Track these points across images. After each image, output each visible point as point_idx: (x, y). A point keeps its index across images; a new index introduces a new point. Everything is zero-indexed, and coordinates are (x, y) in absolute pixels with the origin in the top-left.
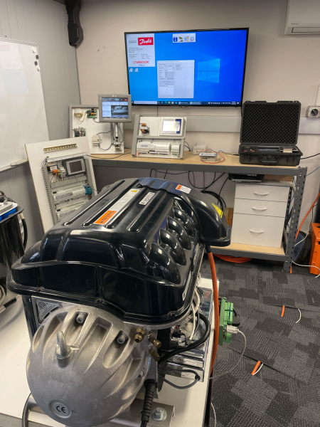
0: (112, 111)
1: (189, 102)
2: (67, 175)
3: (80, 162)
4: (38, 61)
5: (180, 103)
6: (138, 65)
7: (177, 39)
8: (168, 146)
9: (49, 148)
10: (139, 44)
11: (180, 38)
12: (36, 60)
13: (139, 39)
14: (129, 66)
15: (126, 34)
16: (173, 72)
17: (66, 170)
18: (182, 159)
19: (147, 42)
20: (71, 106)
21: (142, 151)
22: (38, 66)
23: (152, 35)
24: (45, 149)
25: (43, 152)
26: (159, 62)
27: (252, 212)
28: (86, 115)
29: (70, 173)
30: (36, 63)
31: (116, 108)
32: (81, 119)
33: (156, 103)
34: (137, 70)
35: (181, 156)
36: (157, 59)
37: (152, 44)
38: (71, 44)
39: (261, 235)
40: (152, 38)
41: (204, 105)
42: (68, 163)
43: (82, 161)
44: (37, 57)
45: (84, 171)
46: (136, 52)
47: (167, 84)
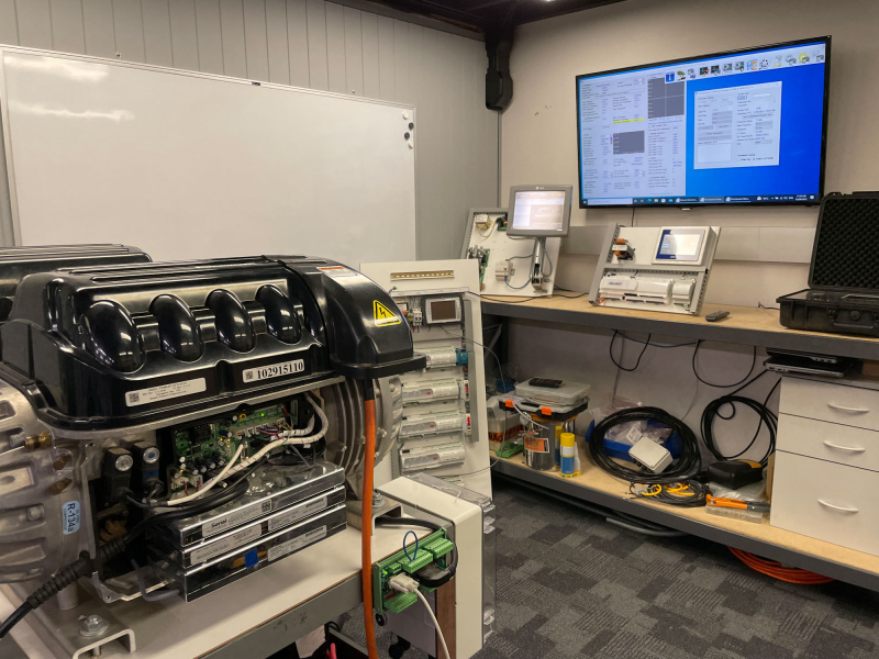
1: (698, 199)
2: (424, 322)
3: (454, 302)
4: (411, 133)
7: (673, 75)
8: (666, 285)
9: (400, 274)
11: (680, 73)
12: (408, 130)
15: (579, 78)
17: (424, 314)
18: (694, 315)
20: (473, 210)
21: (611, 294)
22: (411, 141)
24: (394, 275)
25: (389, 279)
27: (825, 454)
28: (496, 226)
29: (430, 321)
30: (407, 136)
32: (486, 234)
33: (629, 202)
35: (693, 309)
38: (489, 105)
39: (851, 519)
42: (428, 303)
43: (457, 300)
44: (411, 126)
45: (458, 319)
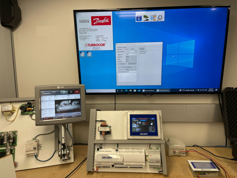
0: (56, 108)
1: (155, 90)
5: (144, 91)
6: (91, 48)
7: (141, 18)
10: (93, 24)
11: (145, 17)
13: (93, 18)
14: (80, 50)
16: (136, 56)
19: (103, 21)
23: (110, 14)
26: (118, 45)
28: (20, 111)
31: (62, 103)
32: (11, 119)
33: (114, 91)
34: (89, 54)
36: (115, 41)
37: (109, 23)
40: (109, 17)
41: (174, 92)
46: (89, 33)
47: (128, 69)
